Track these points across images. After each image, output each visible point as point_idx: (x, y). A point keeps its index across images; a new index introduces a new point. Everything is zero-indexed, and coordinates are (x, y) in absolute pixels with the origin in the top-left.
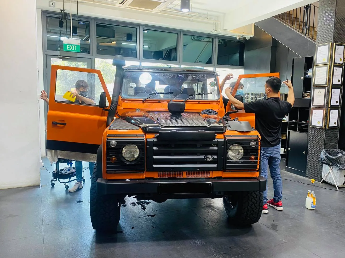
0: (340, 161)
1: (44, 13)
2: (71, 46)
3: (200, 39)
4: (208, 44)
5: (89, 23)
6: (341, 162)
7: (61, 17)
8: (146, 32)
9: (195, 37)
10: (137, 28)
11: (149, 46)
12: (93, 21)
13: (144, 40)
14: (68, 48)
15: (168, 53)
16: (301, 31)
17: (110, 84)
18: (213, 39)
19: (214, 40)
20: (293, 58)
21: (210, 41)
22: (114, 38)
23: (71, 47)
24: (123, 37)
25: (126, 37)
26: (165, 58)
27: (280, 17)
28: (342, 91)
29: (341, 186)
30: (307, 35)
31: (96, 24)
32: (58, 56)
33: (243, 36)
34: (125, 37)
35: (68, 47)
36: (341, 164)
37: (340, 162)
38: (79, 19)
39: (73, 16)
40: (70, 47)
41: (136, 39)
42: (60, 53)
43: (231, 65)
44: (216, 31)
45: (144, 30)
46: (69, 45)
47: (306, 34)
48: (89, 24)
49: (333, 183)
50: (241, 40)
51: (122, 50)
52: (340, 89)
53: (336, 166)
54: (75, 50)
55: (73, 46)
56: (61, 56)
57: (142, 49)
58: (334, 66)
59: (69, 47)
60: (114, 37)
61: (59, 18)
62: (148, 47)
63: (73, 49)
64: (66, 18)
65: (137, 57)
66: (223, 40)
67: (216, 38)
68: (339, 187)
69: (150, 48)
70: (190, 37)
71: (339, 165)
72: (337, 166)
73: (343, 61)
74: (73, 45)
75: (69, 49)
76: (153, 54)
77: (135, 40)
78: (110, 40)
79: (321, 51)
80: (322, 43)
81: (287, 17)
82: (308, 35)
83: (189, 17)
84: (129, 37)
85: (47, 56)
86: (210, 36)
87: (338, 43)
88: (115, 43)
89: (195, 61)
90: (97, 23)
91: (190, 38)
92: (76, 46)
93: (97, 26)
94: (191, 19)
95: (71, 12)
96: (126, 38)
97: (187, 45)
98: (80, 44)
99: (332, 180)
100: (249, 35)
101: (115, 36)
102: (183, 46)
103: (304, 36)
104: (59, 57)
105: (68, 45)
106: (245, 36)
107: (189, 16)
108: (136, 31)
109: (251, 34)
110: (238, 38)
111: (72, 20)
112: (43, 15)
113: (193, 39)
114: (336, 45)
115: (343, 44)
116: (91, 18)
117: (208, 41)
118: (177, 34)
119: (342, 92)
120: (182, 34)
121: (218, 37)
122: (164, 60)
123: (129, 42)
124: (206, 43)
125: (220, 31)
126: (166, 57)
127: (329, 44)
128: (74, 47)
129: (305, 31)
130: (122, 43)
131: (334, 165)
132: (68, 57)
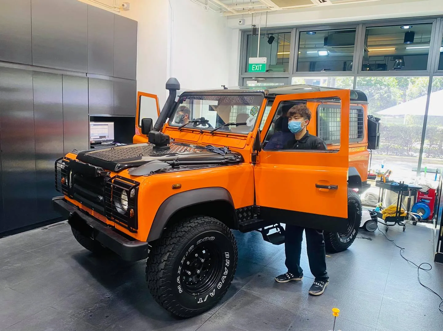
23: (257, 67)
32: (251, 78)
35: (253, 68)
46: (254, 65)
54: (260, 70)
56: (256, 78)
63: (258, 69)
74: (258, 64)
75: (254, 70)
92: (262, 65)
95: (260, 26)
98: (266, 62)
104: (253, 79)
128: (260, 66)
132: (263, 79)
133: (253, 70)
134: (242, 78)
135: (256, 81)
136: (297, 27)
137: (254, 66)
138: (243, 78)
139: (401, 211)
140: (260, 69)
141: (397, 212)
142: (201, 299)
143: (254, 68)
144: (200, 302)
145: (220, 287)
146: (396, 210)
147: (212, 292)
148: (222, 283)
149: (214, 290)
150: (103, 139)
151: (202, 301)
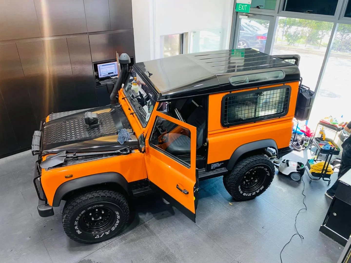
23: (242, 7)
46: (241, 5)
56: (246, 13)
74: (244, 4)
75: (240, 9)
92: (247, 5)
132: (252, 15)
134: (236, 13)
135: (247, 16)
139: (328, 170)
140: (245, 9)
141: (323, 170)
142: (98, 236)
143: (240, 7)
144: (97, 237)
145: (114, 229)
146: (322, 168)
147: (107, 232)
148: (115, 227)
149: (109, 231)
150: (111, 75)
151: (98, 237)
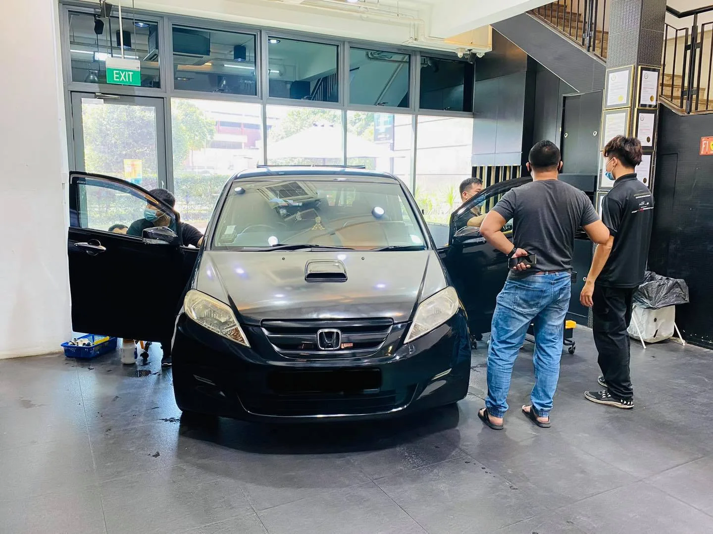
0: (648, 292)
1: (63, 4)
2: (123, 73)
3: (385, 56)
4: (401, 66)
5: (156, 24)
6: (650, 295)
7: (98, 12)
8: (274, 41)
9: (373, 52)
10: (255, 35)
11: (280, 71)
12: (166, 20)
13: (271, 59)
14: (117, 78)
15: (319, 86)
16: (580, 41)
17: (200, 150)
18: (410, 56)
19: (413, 58)
20: (564, 95)
21: (404, 60)
22: (209, 55)
23: (123, 75)
24: (226, 52)
25: (233, 53)
26: (315, 96)
27: (540, 13)
28: (654, 158)
29: (651, 340)
30: (591, 48)
31: (171, 27)
32: (94, 93)
33: (470, 50)
34: (231, 52)
35: (115, 76)
36: (650, 298)
37: (648, 295)
38: (137, 17)
39: (124, 10)
40: (121, 76)
41: (254, 55)
42: (100, 87)
43: (447, 110)
44: (416, 39)
45: (270, 38)
46: (118, 72)
47: (589, 47)
48: (157, 26)
49: (635, 335)
50: (467, 58)
51: (225, 79)
52: (650, 156)
53: (641, 302)
54: (131, 81)
55: (126, 73)
56: (102, 94)
57: (266, 77)
58: (639, 111)
59: (118, 76)
60: (208, 52)
61: (94, 15)
62: (278, 72)
63: (126, 79)
64: (111, 15)
65: (256, 95)
66: (431, 58)
67: (416, 55)
68: (646, 343)
69: (282, 74)
70: (364, 52)
71: (645, 301)
72: (643, 303)
73: (657, 100)
74: (126, 71)
75: (118, 80)
76: (289, 86)
77: (251, 58)
78: (200, 59)
79: (615, 81)
80: (617, 66)
81: (553, 13)
82: (594, 50)
83: (361, 12)
84: (240, 52)
85: (72, 93)
86: (404, 50)
87: (647, 65)
88: (211, 64)
89: (375, 102)
90: (173, 25)
91: (365, 54)
92: (132, 73)
93: (175, 30)
94: (365, 16)
95: (120, 3)
96: (232, 55)
97: (358, 68)
98: (140, 69)
99: (633, 330)
100: (483, 48)
101: (210, 51)
102: (350, 71)
103: (585, 51)
104: (98, 96)
105: (115, 72)
106: (473, 51)
107: (362, 9)
108: (254, 39)
109: (486, 47)
110: (460, 55)
111: (122, 18)
112: (61, 9)
113: (370, 56)
114: (642, 69)
115: (656, 67)
116: (162, 16)
117: (400, 60)
118: (338, 46)
119: (654, 160)
120: (347, 46)
121: (421, 52)
122: (313, 100)
123: (240, 62)
124: (397, 64)
125: (423, 40)
126: (317, 92)
127: (629, 69)
128: (129, 75)
129: (587, 42)
130: (225, 65)
131: (639, 301)
132: (119, 96)
133: (115, 79)
135: (103, 100)
136: (170, 17)
137: (116, 74)
138: (71, 91)
140: (129, 79)
